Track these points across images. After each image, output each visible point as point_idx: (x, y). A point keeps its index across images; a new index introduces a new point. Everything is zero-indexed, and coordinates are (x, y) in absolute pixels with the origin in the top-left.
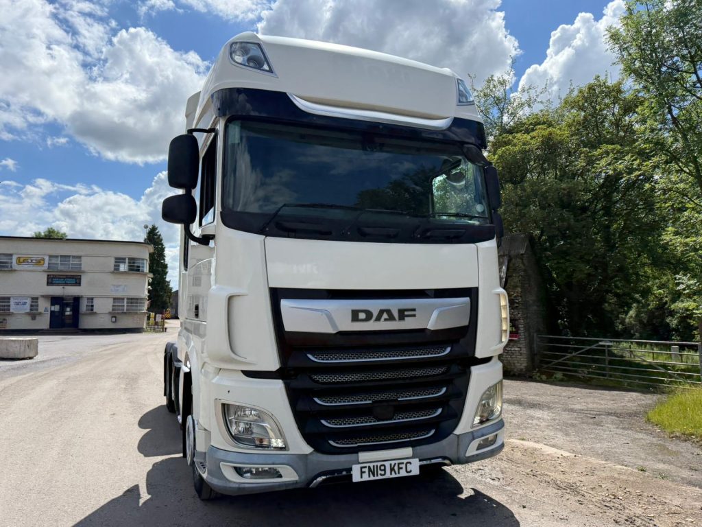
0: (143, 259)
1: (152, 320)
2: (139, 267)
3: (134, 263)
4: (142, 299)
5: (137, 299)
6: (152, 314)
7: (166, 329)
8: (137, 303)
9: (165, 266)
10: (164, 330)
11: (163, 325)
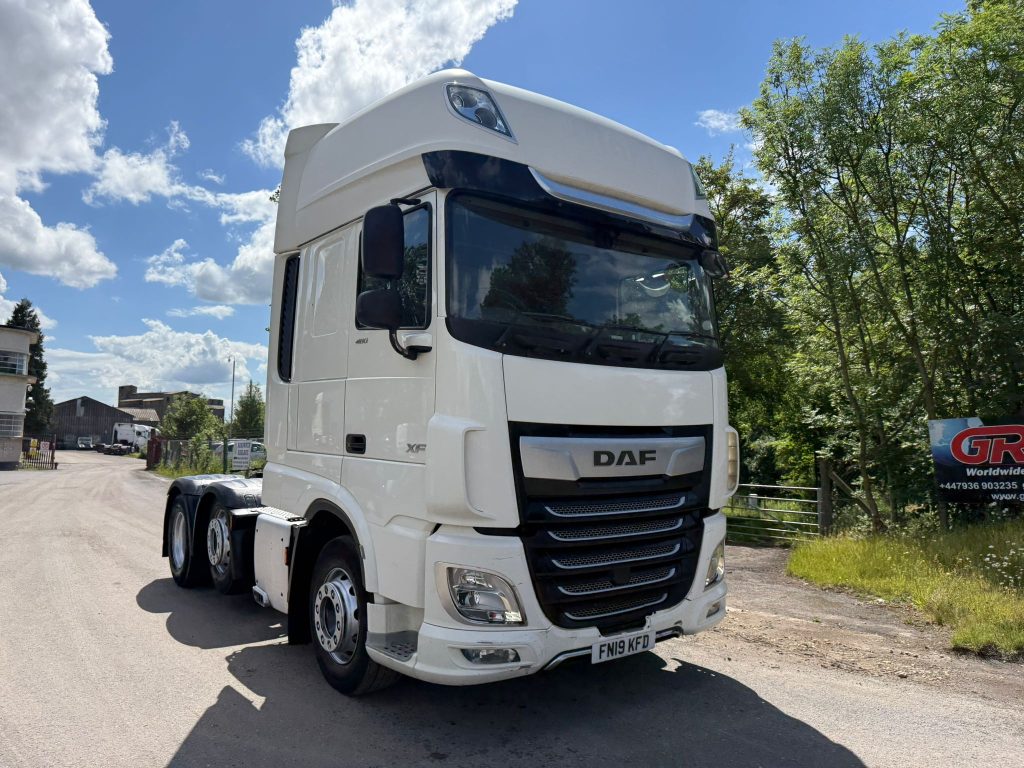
0: (21, 354)
1: (32, 451)
2: (14, 366)
3: (6, 359)
4: (17, 417)
5: (10, 417)
6: (34, 442)
7: (56, 464)
8: (10, 423)
9: (43, 366)
10: (54, 466)
11: (53, 458)
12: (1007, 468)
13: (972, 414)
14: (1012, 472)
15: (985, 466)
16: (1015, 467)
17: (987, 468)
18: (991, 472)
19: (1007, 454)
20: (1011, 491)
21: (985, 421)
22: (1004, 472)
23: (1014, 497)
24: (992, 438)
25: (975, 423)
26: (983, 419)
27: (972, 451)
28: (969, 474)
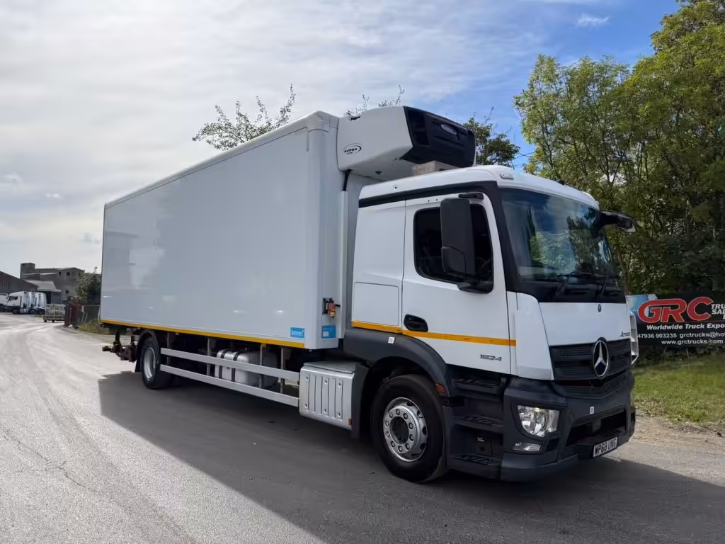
12: (671, 325)
13: (650, 292)
14: (673, 327)
15: (658, 324)
16: (675, 324)
17: (659, 325)
18: (662, 327)
19: (671, 317)
20: (673, 339)
21: (659, 297)
22: (669, 328)
23: (674, 342)
24: (662, 306)
25: (652, 297)
26: (657, 296)
27: (650, 315)
28: (648, 328)
